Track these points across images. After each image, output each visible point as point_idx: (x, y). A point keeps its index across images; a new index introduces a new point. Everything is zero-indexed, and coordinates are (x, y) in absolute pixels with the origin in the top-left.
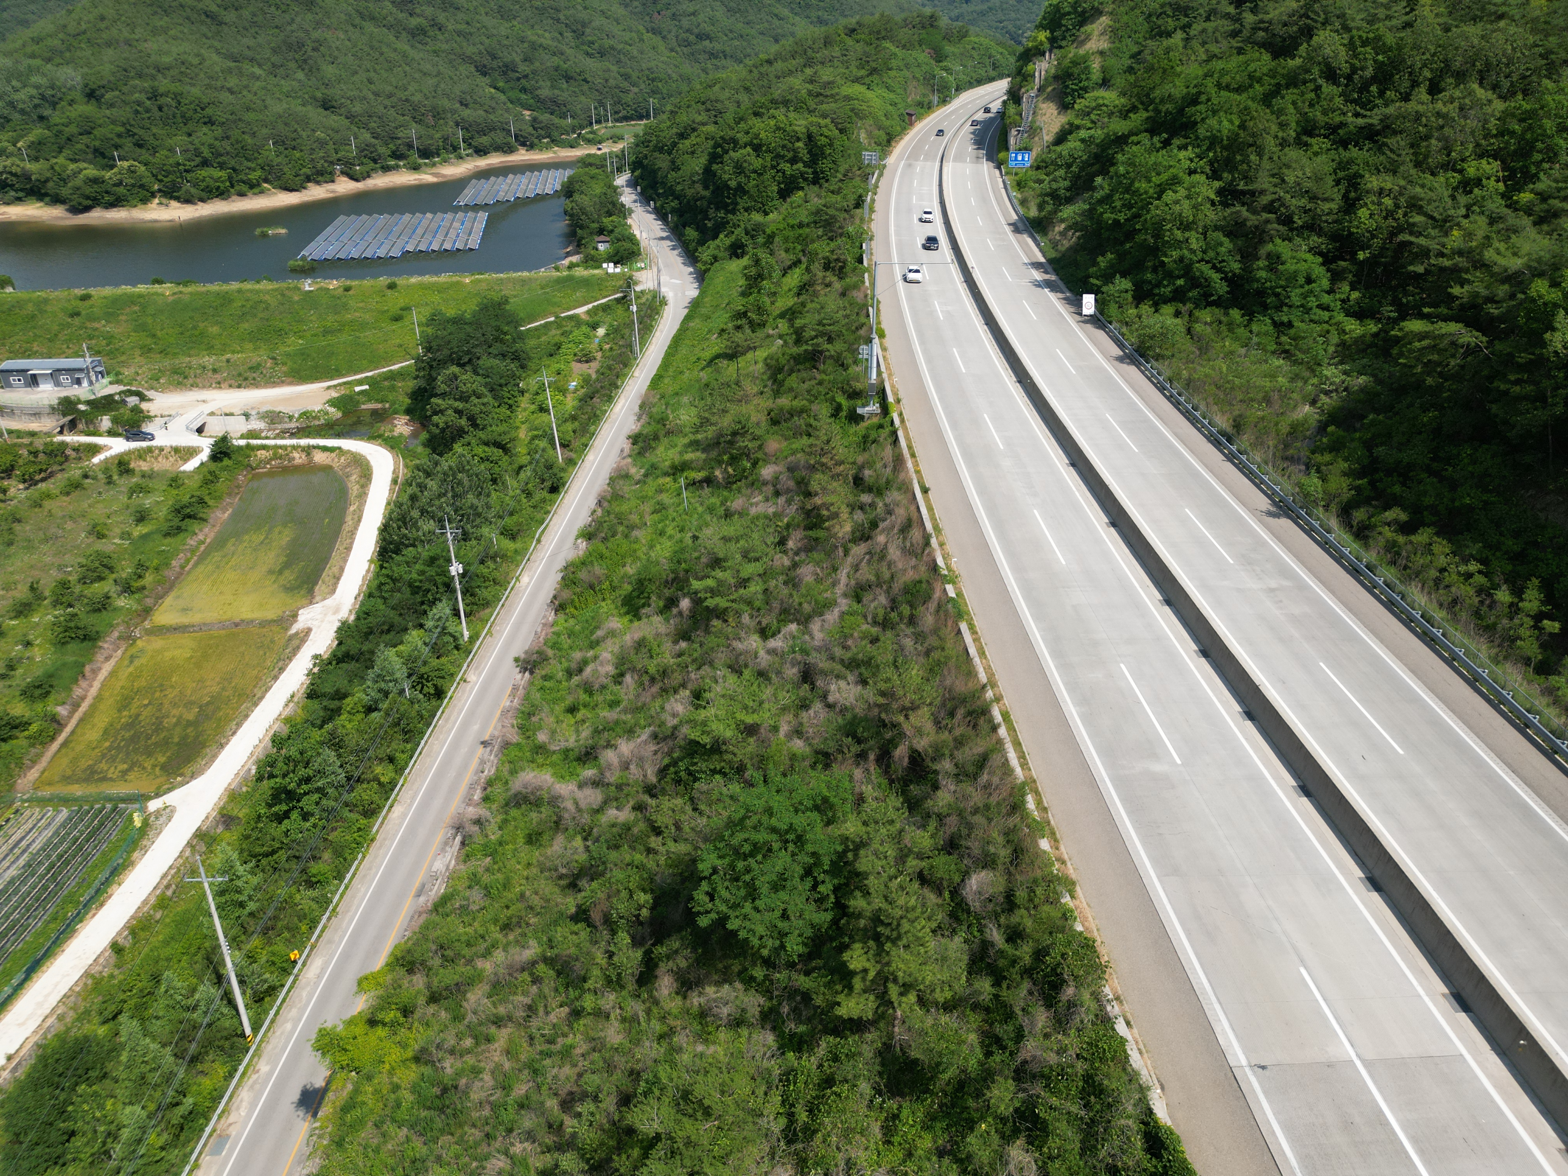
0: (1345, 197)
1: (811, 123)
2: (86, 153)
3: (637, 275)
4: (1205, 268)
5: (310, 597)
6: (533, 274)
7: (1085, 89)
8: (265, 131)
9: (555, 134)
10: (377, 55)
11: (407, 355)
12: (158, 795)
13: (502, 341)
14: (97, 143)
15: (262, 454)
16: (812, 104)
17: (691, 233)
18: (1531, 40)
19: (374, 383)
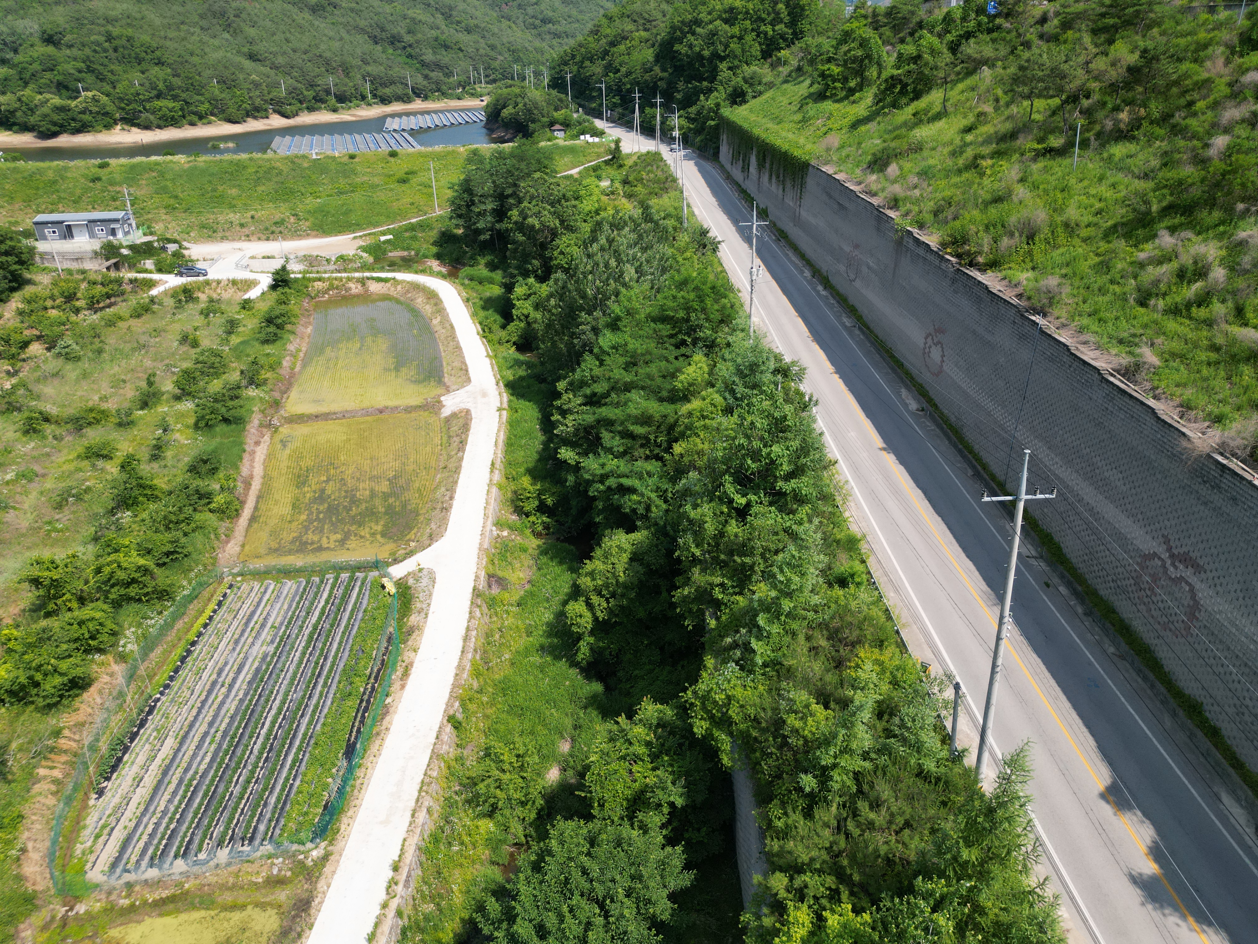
2: (50, 86)
5: (444, 386)
9: (444, 88)
10: (290, 22)
12: (396, 561)
15: (319, 285)
19: (397, 234)
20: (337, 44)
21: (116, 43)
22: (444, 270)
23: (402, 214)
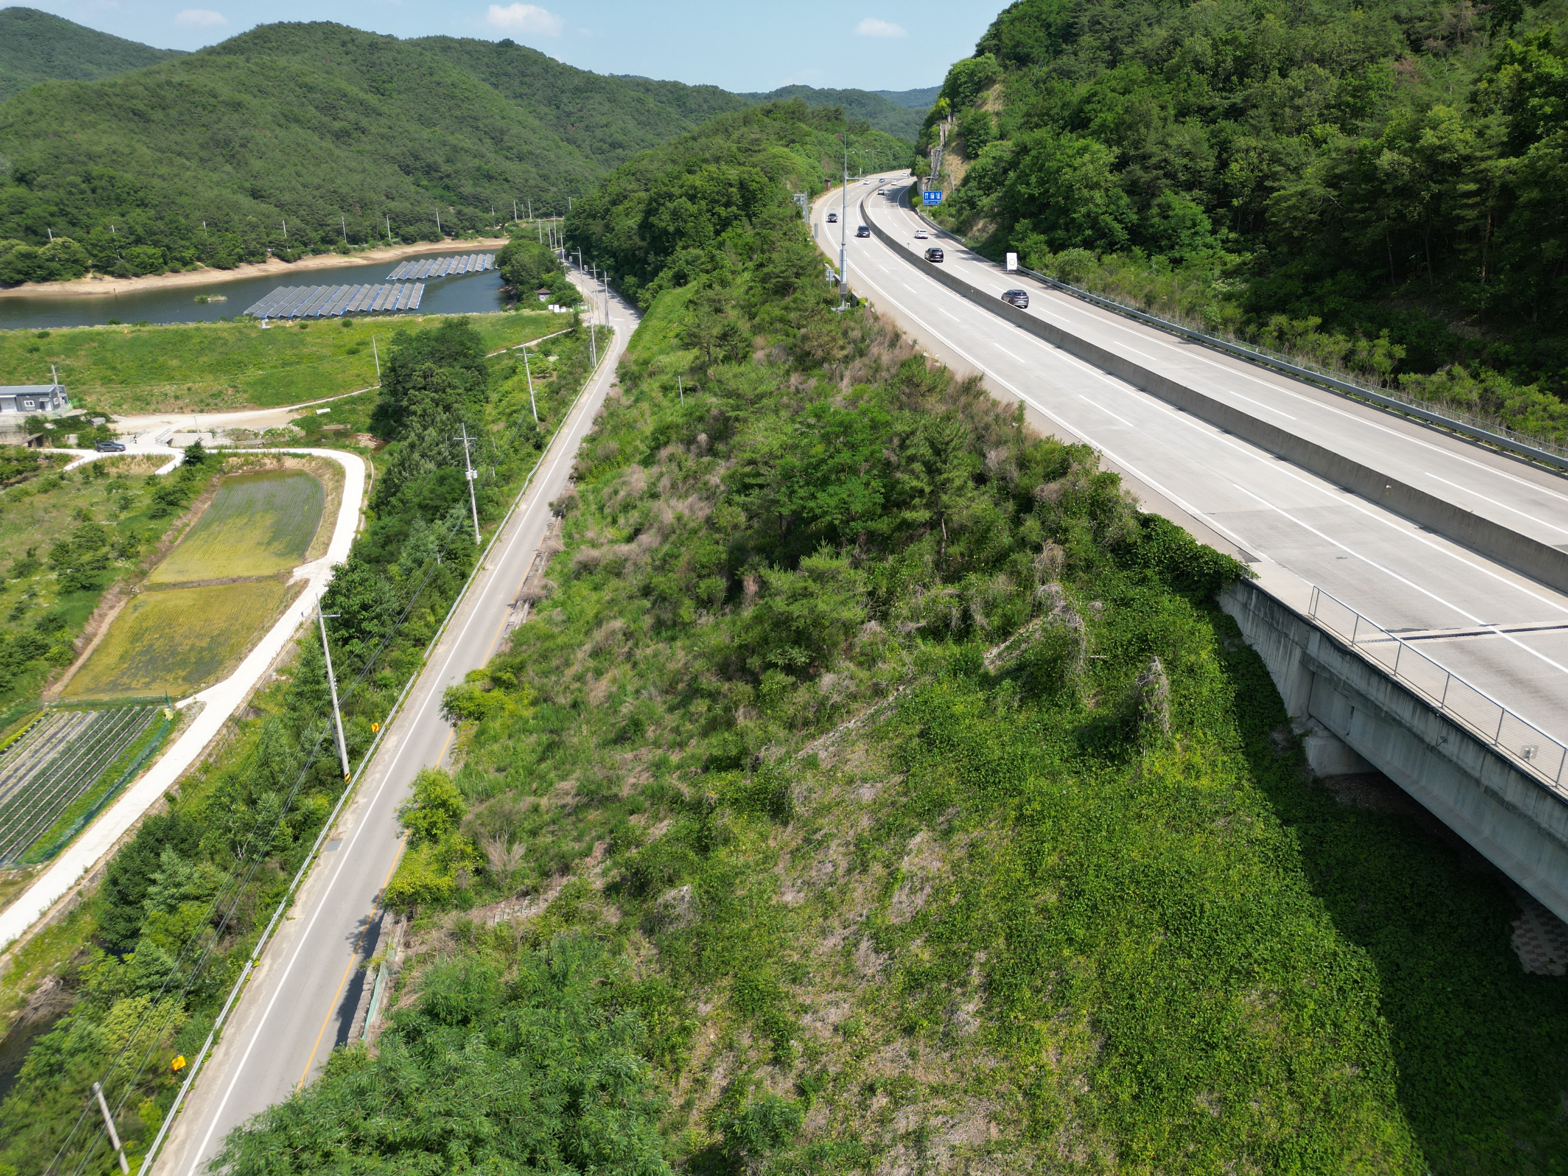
0: (1219, 157)
1: (743, 172)
2: (16, 230)
3: (582, 316)
4: (1108, 219)
5: (303, 559)
6: (483, 315)
7: (984, 142)
8: (198, 213)
9: (479, 225)
10: (304, 152)
11: (366, 382)
12: (184, 697)
13: (465, 356)
14: (29, 222)
15: (233, 460)
16: (741, 158)
17: (630, 280)
18: (1354, 39)
19: (335, 407)
20: (357, 178)
21: (96, 183)
22: (372, 445)
23: (346, 386)
